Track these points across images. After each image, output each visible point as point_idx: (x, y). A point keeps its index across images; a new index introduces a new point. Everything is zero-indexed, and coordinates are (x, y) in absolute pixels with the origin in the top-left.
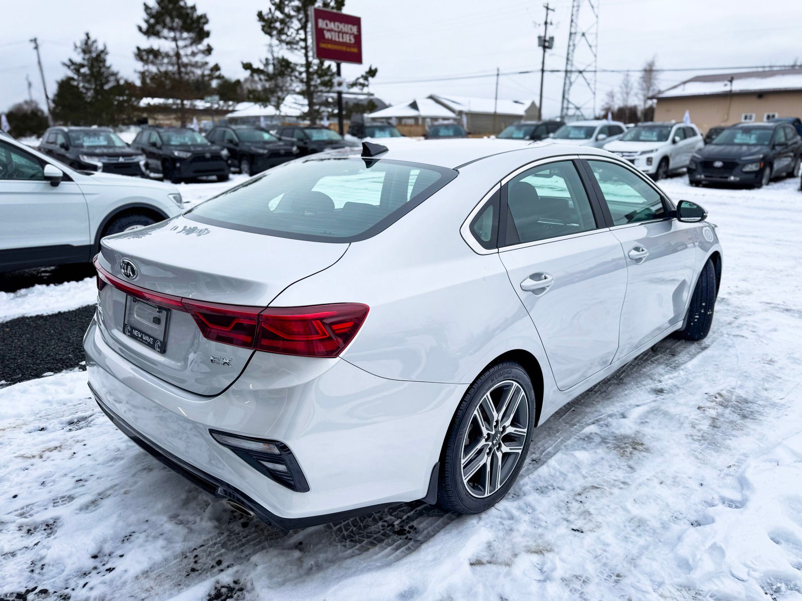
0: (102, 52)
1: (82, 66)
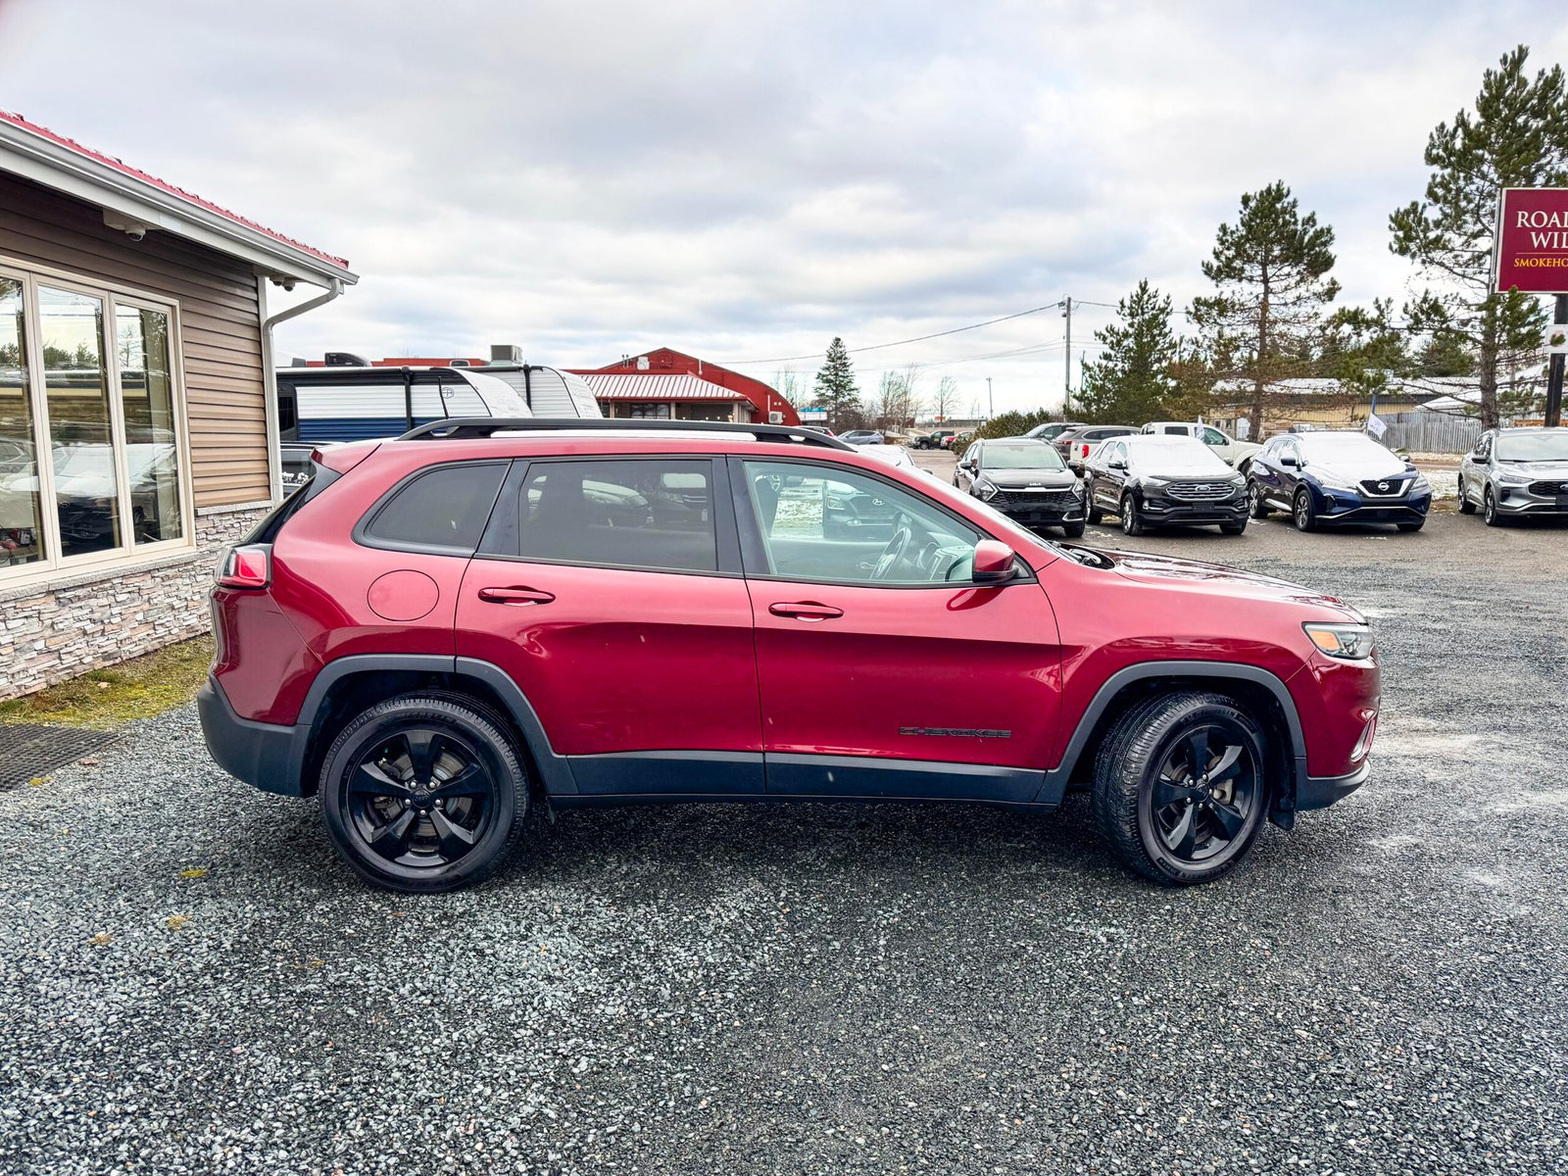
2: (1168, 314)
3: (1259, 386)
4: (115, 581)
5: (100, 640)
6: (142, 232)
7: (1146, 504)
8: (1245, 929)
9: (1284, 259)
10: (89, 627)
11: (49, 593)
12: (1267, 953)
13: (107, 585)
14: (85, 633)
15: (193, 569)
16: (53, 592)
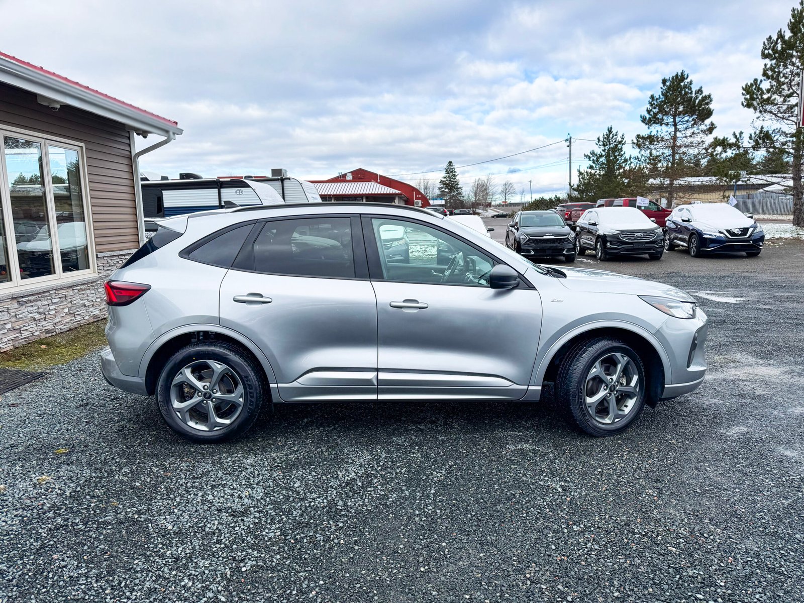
0: (620, 142)
1: (601, 156)
2: (623, 144)
3: (672, 181)
4: (51, 292)
5: (44, 323)
6: (58, 106)
7: (608, 244)
8: (644, 483)
9: (685, 113)
10: (37, 316)
11: (13, 299)
12: (656, 498)
13: (46, 294)
14: (35, 319)
15: (96, 285)
16: (16, 298)
